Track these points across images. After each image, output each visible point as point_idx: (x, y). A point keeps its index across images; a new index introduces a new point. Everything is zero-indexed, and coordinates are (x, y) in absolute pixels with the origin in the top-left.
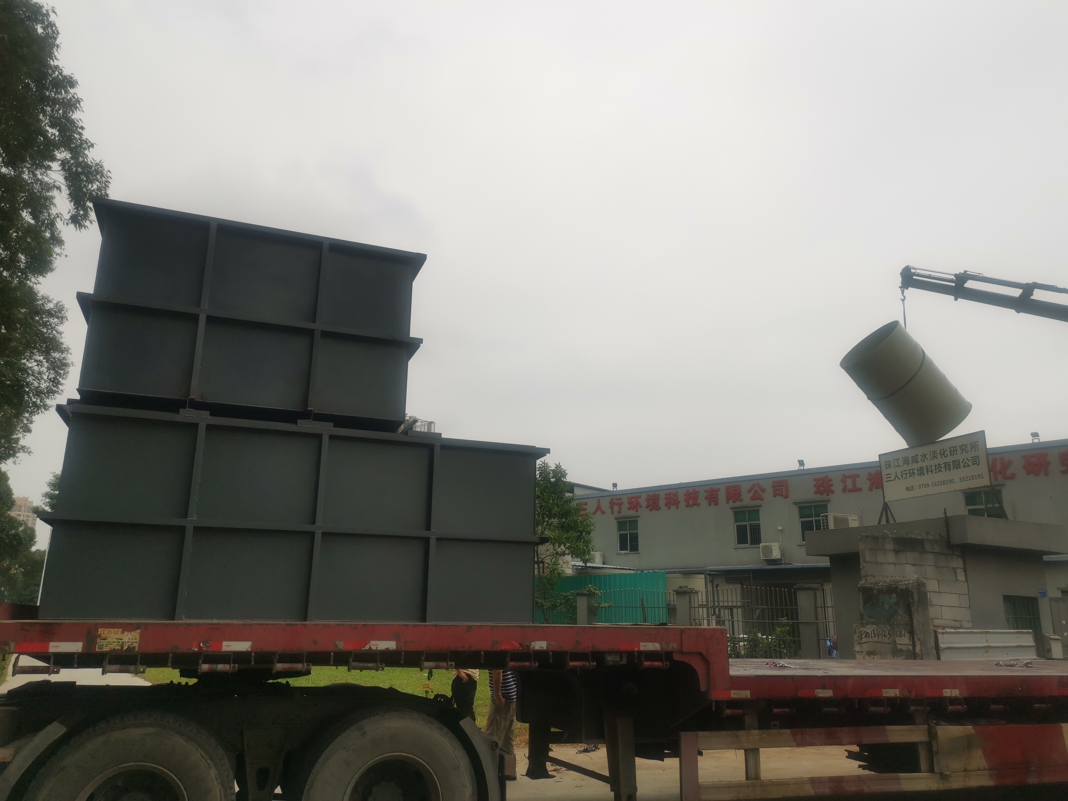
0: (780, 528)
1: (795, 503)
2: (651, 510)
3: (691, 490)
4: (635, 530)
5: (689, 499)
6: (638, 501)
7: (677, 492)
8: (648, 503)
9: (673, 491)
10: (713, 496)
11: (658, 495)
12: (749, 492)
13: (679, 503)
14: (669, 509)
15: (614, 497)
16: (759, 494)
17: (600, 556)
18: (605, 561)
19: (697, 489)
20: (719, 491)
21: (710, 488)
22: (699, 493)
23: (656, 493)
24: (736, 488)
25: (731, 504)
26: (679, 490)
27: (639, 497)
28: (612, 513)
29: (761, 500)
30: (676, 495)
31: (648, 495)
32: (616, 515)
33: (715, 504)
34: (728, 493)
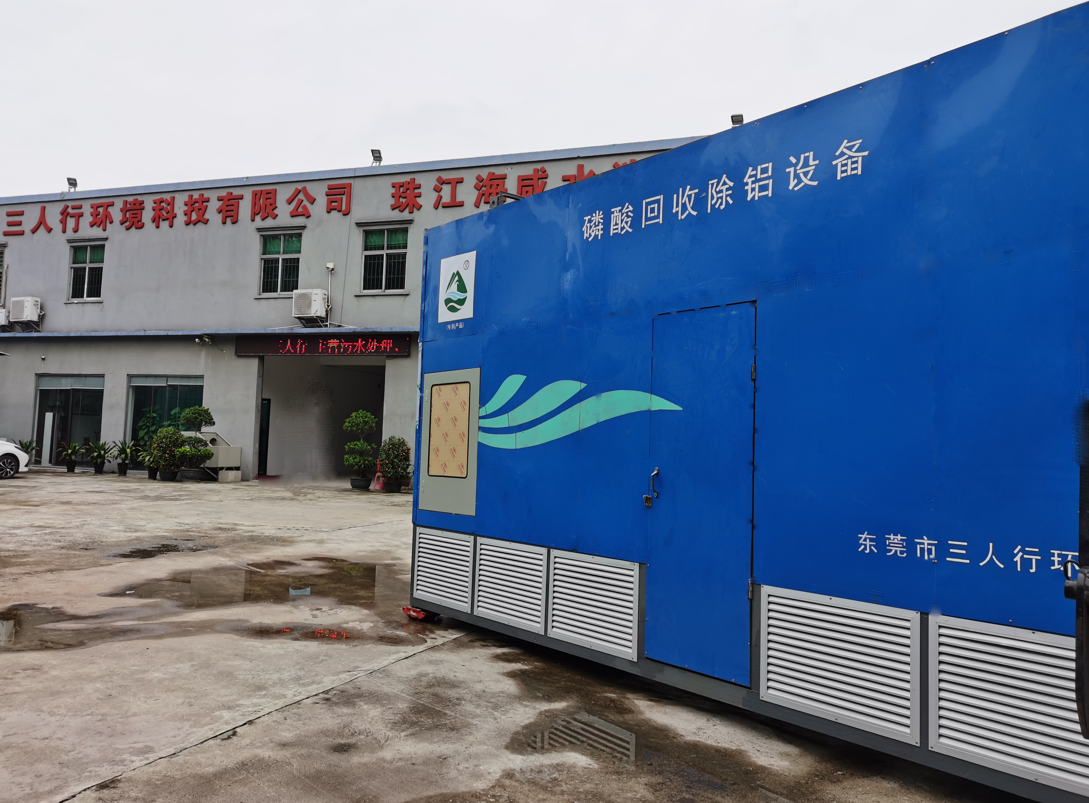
0: (331, 265)
1: (359, 225)
2: (128, 229)
3: (196, 195)
4: (100, 262)
5: (192, 211)
6: (109, 212)
7: (173, 198)
8: (125, 215)
9: (168, 197)
10: (230, 208)
11: (142, 202)
12: (290, 202)
13: (175, 217)
14: (158, 227)
15: (70, 204)
16: (305, 207)
17: (33, 304)
18: (44, 314)
19: (207, 194)
20: (242, 199)
21: (228, 193)
22: (208, 201)
23: (140, 198)
24: (269, 195)
25: (259, 223)
26: (177, 195)
27: (112, 204)
28: (64, 231)
29: (307, 217)
30: (171, 203)
31: (126, 202)
32: (70, 234)
33: (234, 222)
34: (255, 203)
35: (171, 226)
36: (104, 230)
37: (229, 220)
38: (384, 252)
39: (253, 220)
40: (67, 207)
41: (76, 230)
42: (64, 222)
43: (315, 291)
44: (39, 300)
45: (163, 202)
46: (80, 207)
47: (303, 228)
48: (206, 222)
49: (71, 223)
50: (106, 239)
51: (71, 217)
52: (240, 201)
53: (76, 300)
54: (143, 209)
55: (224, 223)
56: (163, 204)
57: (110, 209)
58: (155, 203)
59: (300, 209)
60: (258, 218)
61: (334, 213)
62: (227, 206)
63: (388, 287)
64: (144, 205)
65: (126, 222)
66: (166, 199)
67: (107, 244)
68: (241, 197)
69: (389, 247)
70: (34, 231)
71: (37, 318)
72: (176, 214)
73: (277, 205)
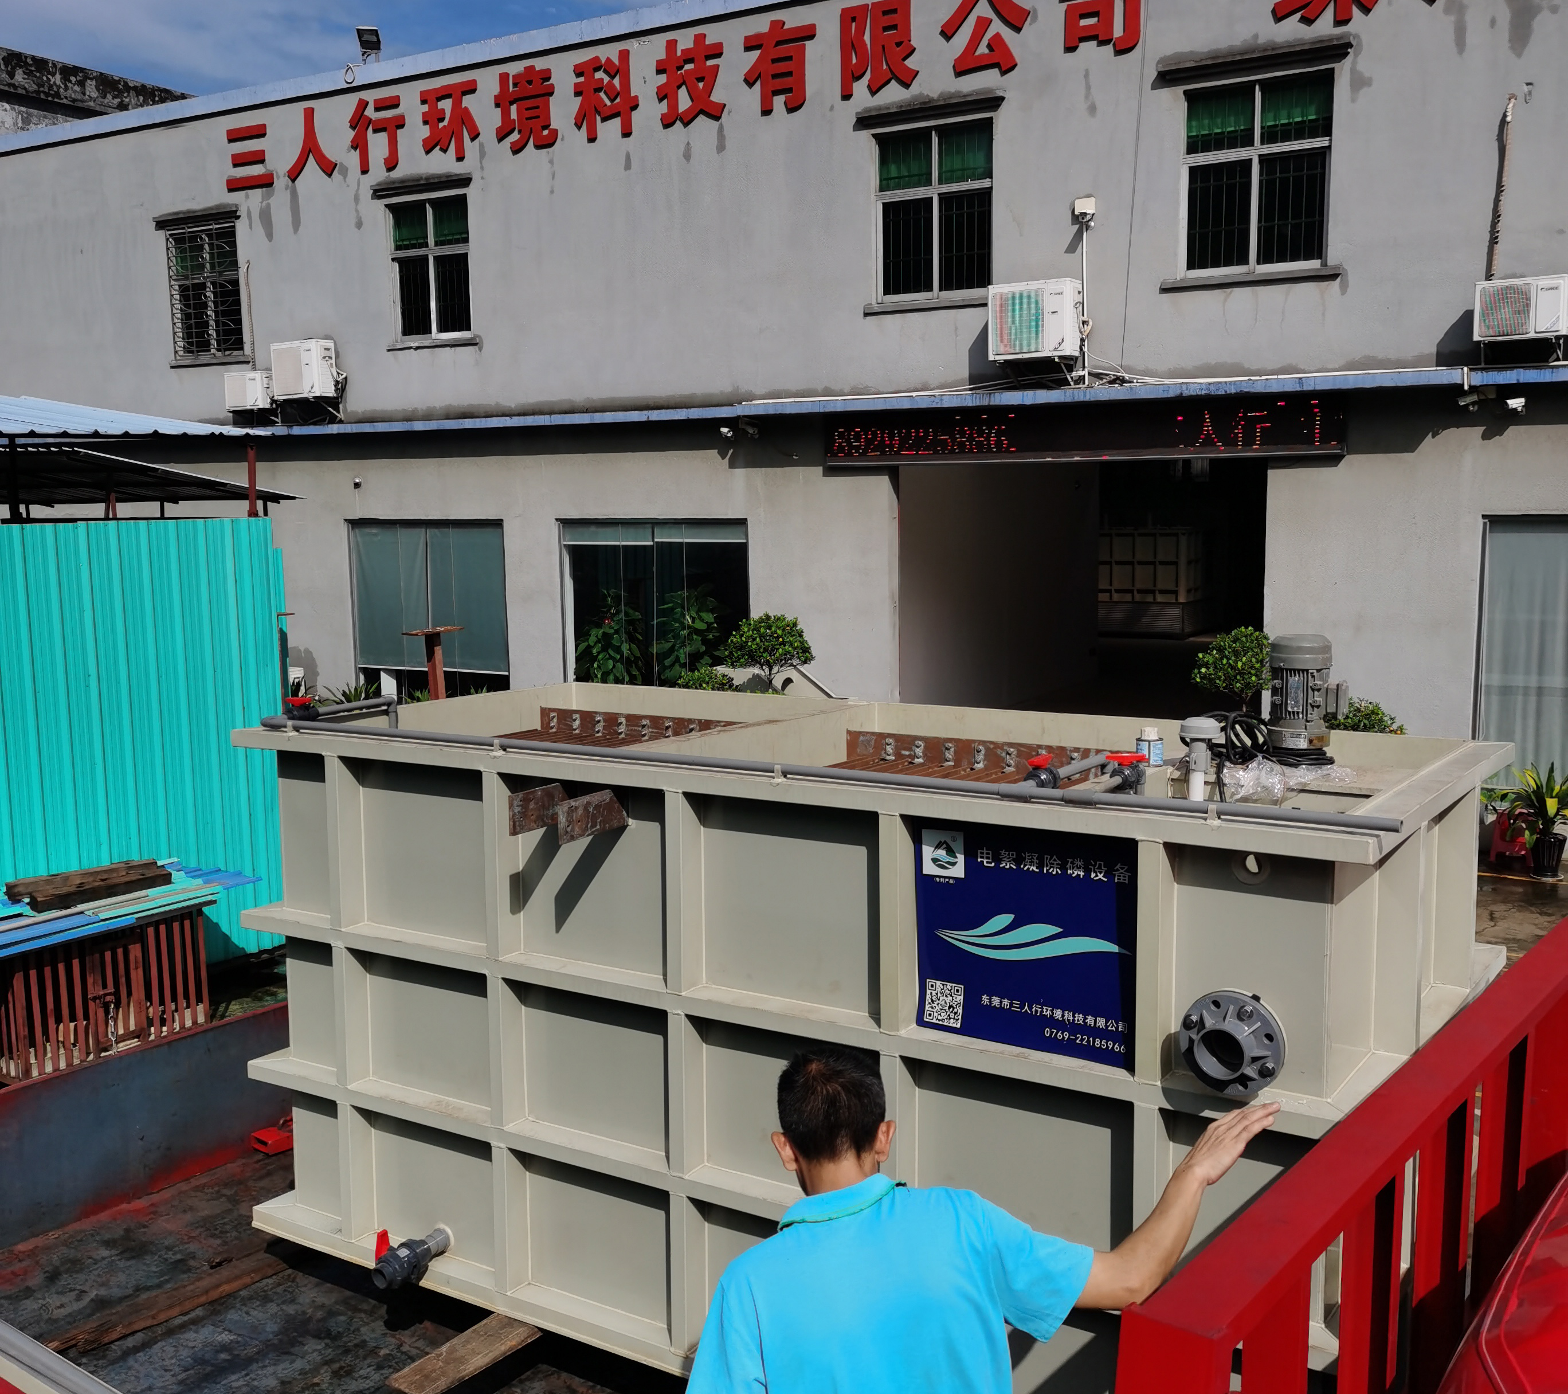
0: (1086, 206)
1: (1170, 77)
2: (517, 149)
3: (685, 40)
4: (457, 241)
5: (679, 87)
6: (466, 108)
7: (624, 55)
8: (506, 114)
9: (610, 53)
10: (782, 67)
11: (546, 75)
12: (948, 33)
13: (635, 107)
14: (592, 139)
15: (371, 96)
16: (997, 44)
17: (320, 358)
18: (346, 378)
19: (713, 34)
20: (812, 37)
21: (773, 23)
22: (719, 55)
23: (539, 64)
24: (888, 20)
25: (862, 98)
26: (633, 46)
27: (470, 88)
28: (365, 171)
29: (1004, 73)
30: (621, 69)
31: (504, 77)
32: (378, 174)
33: (793, 108)
34: (849, 44)
35: (627, 133)
36: (460, 158)
37: (779, 101)
38: (1253, 153)
39: (847, 96)
40: (363, 105)
41: (391, 164)
42: (359, 144)
43: (1052, 285)
44: (330, 344)
45: (597, 69)
46: (394, 103)
47: (995, 102)
48: (715, 113)
49: (378, 144)
50: (465, 181)
51: (375, 131)
52: (808, 44)
53: (415, 341)
54: (551, 94)
55: (767, 111)
56: (600, 75)
57: (467, 101)
58: (578, 75)
59: (982, 49)
60: (860, 88)
61: (1089, 48)
62: (774, 61)
63: (1265, 257)
64: (551, 82)
65: (512, 131)
66: (608, 60)
67: (472, 193)
68: (808, 33)
69: (1270, 136)
70: (294, 174)
71: (333, 388)
72: (636, 97)
73: (914, 42)
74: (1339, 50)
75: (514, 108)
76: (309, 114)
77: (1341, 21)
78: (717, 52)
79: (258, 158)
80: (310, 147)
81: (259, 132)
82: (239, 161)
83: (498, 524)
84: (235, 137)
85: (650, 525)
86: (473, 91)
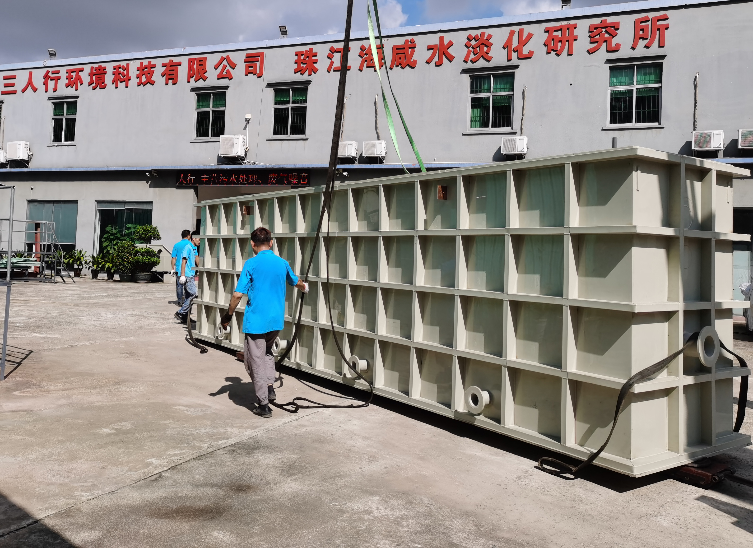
0: (248, 116)
1: (269, 85)
2: (94, 89)
3: (146, 62)
4: (73, 114)
5: (143, 75)
6: (80, 76)
7: (128, 65)
8: (92, 78)
9: (124, 64)
10: (172, 72)
11: (105, 68)
12: (216, 68)
13: (130, 80)
14: (116, 88)
15: (51, 70)
16: (228, 71)
17: (23, 147)
18: (32, 154)
19: (153, 61)
20: (180, 65)
21: (170, 60)
22: (155, 67)
23: (103, 65)
24: (201, 63)
25: (193, 84)
26: (131, 62)
27: (81, 70)
28: (46, 92)
29: (230, 80)
30: (127, 69)
31: (92, 68)
32: (51, 93)
33: (174, 84)
34: (190, 68)
35: (127, 87)
36: (76, 90)
37: (170, 82)
38: (289, 106)
39: (189, 82)
40: (48, 72)
41: (55, 90)
42: (46, 84)
43: (236, 136)
44: (28, 143)
45: (120, 68)
46: (58, 72)
47: (227, 87)
48: (152, 83)
49: (51, 84)
50: (77, 97)
51: (51, 80)
52: (179, 67)
53: (56, 144)
54: (106, 74)
55: (167, 84)
56: (120, 70)
57: (80, 74)
58: (114, 69)
59: (224, 73)
60: (192, 80)
61: (251, 76)
62: (170, 70)
63: (292, 133)
64: (106, 70)
65: (93, 83)
66: (123, 66)
67: (78, 100)
68: (179, 64)
69: (294, 102)
70: (24, 91)
71: (27, 157)
72: (130, 77)
73: (207, 69)
74: (309, 82)
75: (94, 77)
76: (31, 74)
77: (309, 75)
78: (154, 67)
79: (12, 85)
80: (30, 83)
81: (14, 77)
82: (6, 86)
83: (76, 202)
84: (5, 78)
85: (124, 203)
86: (82, 71)
